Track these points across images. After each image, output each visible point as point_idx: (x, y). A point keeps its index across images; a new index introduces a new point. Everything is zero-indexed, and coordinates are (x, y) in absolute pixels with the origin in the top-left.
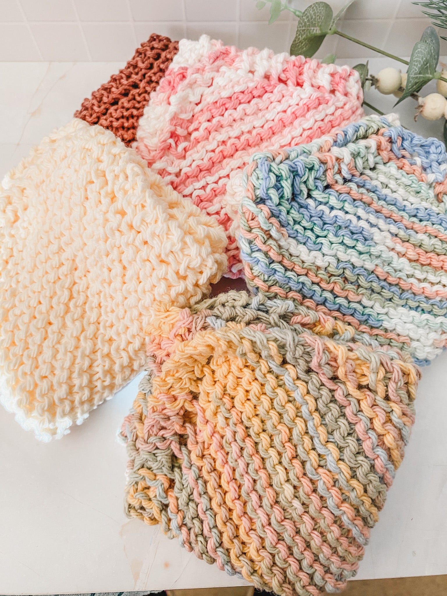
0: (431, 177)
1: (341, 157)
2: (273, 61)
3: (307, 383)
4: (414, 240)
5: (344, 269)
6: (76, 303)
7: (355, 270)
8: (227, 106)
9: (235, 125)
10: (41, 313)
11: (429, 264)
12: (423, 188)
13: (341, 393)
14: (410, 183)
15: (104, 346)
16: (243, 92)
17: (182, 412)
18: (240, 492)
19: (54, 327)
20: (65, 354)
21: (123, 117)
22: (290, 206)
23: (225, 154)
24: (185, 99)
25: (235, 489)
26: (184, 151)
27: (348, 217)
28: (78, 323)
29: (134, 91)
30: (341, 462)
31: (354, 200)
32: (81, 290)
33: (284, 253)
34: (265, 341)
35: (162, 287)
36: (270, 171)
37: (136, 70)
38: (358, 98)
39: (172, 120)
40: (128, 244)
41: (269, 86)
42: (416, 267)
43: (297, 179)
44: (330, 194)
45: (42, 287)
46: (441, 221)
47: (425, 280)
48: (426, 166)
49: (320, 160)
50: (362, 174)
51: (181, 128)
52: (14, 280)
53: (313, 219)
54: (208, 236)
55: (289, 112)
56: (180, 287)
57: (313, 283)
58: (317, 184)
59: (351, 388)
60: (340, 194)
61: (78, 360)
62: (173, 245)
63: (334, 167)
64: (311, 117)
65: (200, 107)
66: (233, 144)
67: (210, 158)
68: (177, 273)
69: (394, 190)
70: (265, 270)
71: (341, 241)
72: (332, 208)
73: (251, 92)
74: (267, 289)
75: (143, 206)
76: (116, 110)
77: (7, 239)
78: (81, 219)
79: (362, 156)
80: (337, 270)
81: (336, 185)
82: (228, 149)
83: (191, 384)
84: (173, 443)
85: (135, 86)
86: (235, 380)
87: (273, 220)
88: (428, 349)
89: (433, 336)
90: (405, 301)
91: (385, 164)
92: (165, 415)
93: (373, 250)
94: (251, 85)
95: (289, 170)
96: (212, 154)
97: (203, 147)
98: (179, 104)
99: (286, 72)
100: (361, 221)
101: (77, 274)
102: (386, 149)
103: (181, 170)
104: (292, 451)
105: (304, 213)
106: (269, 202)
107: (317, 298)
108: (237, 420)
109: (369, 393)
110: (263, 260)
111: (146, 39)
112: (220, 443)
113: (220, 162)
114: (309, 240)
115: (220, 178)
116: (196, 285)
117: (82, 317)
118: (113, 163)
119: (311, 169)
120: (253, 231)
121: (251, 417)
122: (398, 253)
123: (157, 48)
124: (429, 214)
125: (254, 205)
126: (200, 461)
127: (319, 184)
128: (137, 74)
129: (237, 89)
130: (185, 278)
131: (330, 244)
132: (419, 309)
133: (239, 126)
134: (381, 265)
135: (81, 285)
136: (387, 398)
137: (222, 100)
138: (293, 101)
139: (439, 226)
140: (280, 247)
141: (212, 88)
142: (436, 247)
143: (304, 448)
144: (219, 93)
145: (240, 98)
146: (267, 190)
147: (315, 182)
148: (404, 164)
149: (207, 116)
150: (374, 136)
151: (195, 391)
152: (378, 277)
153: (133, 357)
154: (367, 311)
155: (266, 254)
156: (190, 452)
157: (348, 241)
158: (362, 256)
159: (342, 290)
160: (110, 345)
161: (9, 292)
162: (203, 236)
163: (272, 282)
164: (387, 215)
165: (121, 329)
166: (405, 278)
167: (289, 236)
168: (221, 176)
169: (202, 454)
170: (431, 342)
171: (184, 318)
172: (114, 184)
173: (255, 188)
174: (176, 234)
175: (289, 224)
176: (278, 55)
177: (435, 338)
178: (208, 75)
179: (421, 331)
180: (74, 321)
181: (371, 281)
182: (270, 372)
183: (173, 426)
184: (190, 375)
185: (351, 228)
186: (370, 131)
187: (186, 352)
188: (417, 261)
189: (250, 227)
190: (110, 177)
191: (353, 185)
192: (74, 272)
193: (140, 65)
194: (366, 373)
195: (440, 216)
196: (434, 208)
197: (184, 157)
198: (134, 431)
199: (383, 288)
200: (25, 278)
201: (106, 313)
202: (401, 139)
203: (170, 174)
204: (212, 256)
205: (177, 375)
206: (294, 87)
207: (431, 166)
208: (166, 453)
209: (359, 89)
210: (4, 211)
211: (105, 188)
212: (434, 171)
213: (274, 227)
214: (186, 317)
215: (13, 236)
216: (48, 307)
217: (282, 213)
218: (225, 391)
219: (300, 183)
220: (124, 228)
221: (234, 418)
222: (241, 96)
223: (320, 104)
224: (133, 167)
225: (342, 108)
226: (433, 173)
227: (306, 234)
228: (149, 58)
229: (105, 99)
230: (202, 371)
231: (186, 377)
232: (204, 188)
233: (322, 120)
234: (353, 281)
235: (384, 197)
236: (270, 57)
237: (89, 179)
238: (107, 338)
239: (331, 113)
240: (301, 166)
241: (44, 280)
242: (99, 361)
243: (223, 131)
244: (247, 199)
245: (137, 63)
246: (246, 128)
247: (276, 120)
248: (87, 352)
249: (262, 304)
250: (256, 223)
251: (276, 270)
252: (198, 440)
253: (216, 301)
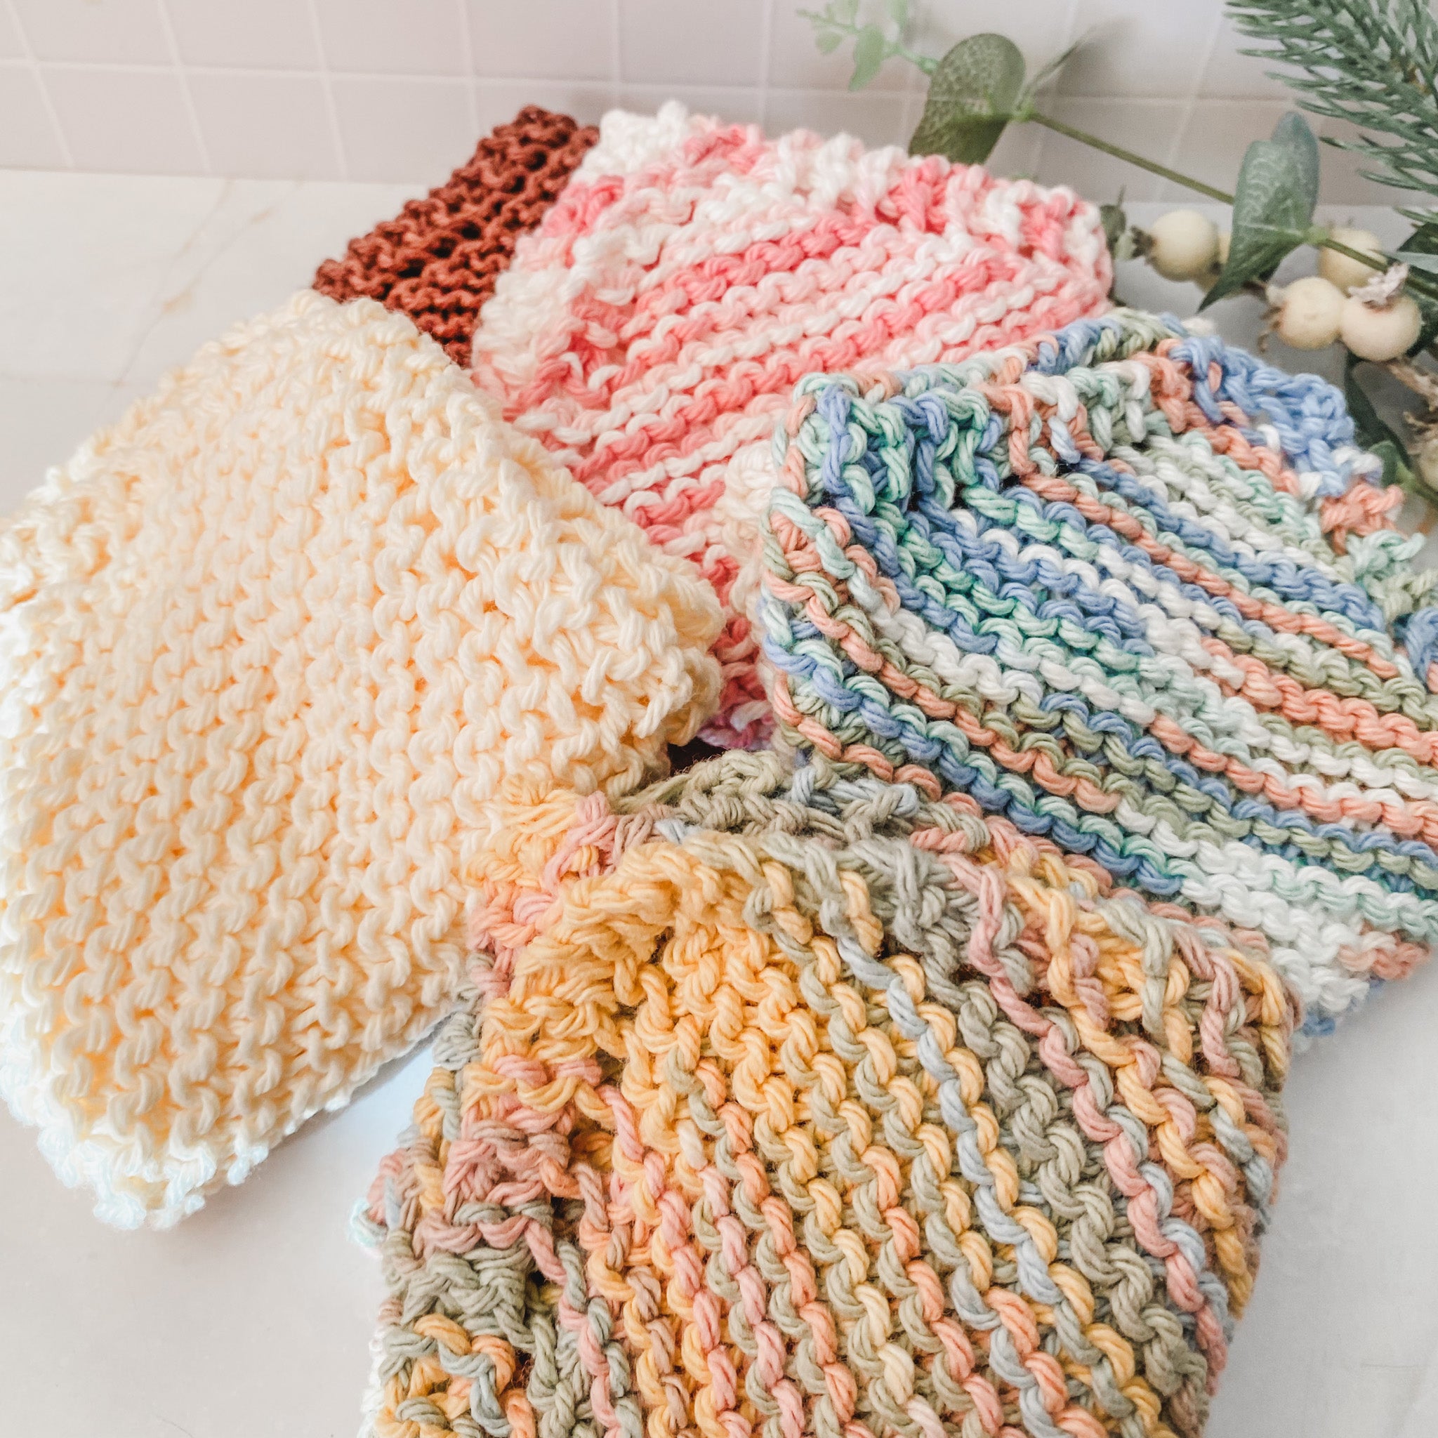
0: (1309, 482)
1: (1051, 401)
2: (862, 167)
3: (956, 1012)
4: (1267, 648)
5: (1064, 712)
6: (263, 792)
7: (1096, 719)
8: (731, 275)
9: (752, 326)
10: (153, 820)
11: (1316, 723)
12: (1289, 510)
13: (1059, 1044)
14: (1248, 492)
15: (336, 920)
16: (776, 242)
17: (567, 1124)
18: (740, 1386)
19: (191, 862)
20: (218, 940)
21: (432, 309)
22: (904, 523)
23: (723, 399)
24: (614, 251)
25: (726, 1374)
26: (605, 390)
27: (1072, 565)
28: (263, 852)
29: (470, 246)
30: (1060, 1268)
31: (1090, 522)
32: (280, 757)
33: (886, 649)
34: (832, 869)
35: (528, 736)
36: (851, 418)
37: (477, 192)
38: (1098, 274)
39: (578, 300)
40: (436, 610)
41: (850, 227)
42: (1278, 726)
43: (927, 450)
44: (1018, 501)
45: (165, 746)
46: (1343, 603)
47: (1305, 765)
48: (1293, 449)
49: (990, 402)
50: (1108, 456)
51: (602, 325)
52: (79, 728)
53: (970, 563)
54: (668, 596)
55: (904, 297)
56: (580, 738)
57: (973, 747)
58: (981, 469)
59: (1089, 1028)
60: (1049, 501)
61: (253, 964)
62: (569, 610)
63: (1029, 427)
64: (965, 312)
65: (655, 275)
66: (746, 375)
67: (681, 411)
68: (576, 698)
69: (1204, 506)
70: (830, 689)
71: (1051, 631)
72: (1025, 540)
73: (799, 243)
74: (837, 751)
75: (488, 506)
76: (414, 290)
77: (69, 614)
78: (303, 545)
79: (1109, 403)
80: (1041, 713)
81: (1037, 476)
82: (731, 387)
83: (601, 1025)
84: (535, 1227)
85: (471, 231)
86: (737, 1010)
87: (858, 551)
88: (1323, 976)
89: (1337, 933)
90: (1247, 824)
91: (1176, 435)
92: (513, 1127)
93: (1146, 665)
94: (800, 223)
95: (905, 420)
96: (686, 400)
97: (662, 380)
98: (599, 260)
99: (895, 197)
100: (1108, 581)
101: (274, 709)
102: (1178, 392)
103: (594, 440)
104: (908, 1233)
105: (944, 544)
106: (845, 504)
107: (984, 789)
108: (741, 1139)
109: (1142, 1045)
110: (828, 662)
111: (508, 116)
112: (682, 1222)
113: (706, 422)
114: (960, 621)
115: (705, 465)
116: (628, 739)
117: (277, 835)
118: (406, 392)
119: (966, 425)
120: (799, 579)
121: (782, 1128)
122: (1223, 684)
123: (537, 141)
124: (1308, 583)
125: (805, 508)
126: (617, 1285)
127: (987, 468)
128: (477, 201)
129: (762, 232)
130: (596, 712)
131: (1020, 637)
132: (1292, 852)
133: (763, 330)
134: (1172, 710)
135: (283, 741)
136: (1199, 1064)
137: (717, 261)
138: (916, 270)
139: (1338, 617)
140: (877, 631)
141: (690, 228)
142: (1334, 672)
143: (946, 1222)
144: (711, 242)
145: (768, 257)
146: (845, 465)
147: (976, 465)
148: (1231, 441)
149: (675, 297)
150: (1144, 355)
151: (611, 1049)
152: (1164, 747)
153: (424, 959)
154: (1134, 845)
155: (837, 647)
156: (584, 1256)
157: (1072, 633)
158: (1114, 680)
159: (1059, 772)
160: (357, 922)
161: (60, 761)
162: (654, 591)
163: (852, 731)
164: (1186, 574)
165: (394, 869)
166: (1244, 755)
167: (903, 606)
168: (709, 458)
169: (625, 1260)
170: (1328, 954)
171: (589, 819)
172: (407, 446)
173: (807, 466)
174: (578, 579)
175: (902, 571)
176: (877, 152)
177: (1343, 941)
178: (681, 194)
179: (1299, 916)
180: (251, 845)
181: (1144, 757)
182: (846, 978)
183: (536, 1169)
184: (598, 993)
185: (1081, 598)
186: (1132, 344)
187: (594, 906)
188: (1277, 709)
189: (791, 569)
190: (395, 427)
191: (1084, 482)
192: (263, 704)
193: (490, 178)
194: (1133, 982)
195: (1341, 589)
196: (1322, 567)
197: (606, 405)
198: (411, 1193)
199: (1178, 778)
200: (113, 722)
201: (352, 822)
202: (1219, 369)
203: (564, 446)
204: (678, 651)
205: (560, 991)
206: (920, 234)
207: (1306, 452)
208: (509, 1261)
209: (1101, 255)
210: (68, 540)
211: (381, 459)
212: (1316, 464)
213: (860, 572)
214: (595, 814)
215: (85, 608)
216: (178, 802)
217: (882, 538)
218: (704, 1046)
219: (936, 461)
220: (429, 562)
221: (730, 1130)
222: (771, 252)
223: (989, 280)
224: (465, 403)
225: (1053, 293)
226: (1314, 469)
227: (952, 604)
228: (514, 163)
230: (637, 984)
231: (585, 996)
232: (658, 487)
233: (998, 323)
234: (1091, 748)
235: (1176, 523)
236: (852, 157)
237: (335, 433)
238: (348, 897)
239: (1021, 304)
240: (937, 412)
241: (173, 725)
242: (320, 967)
243: (719, 339)
244: (784, 492)
245: (479, 174)
246: (781, 335)
247: (868, 319)
248: (286, 936)
249: (822, 791)
250: (810, 558)
251: (864, 696)
252: (613, 1217)
253: (684, 782)
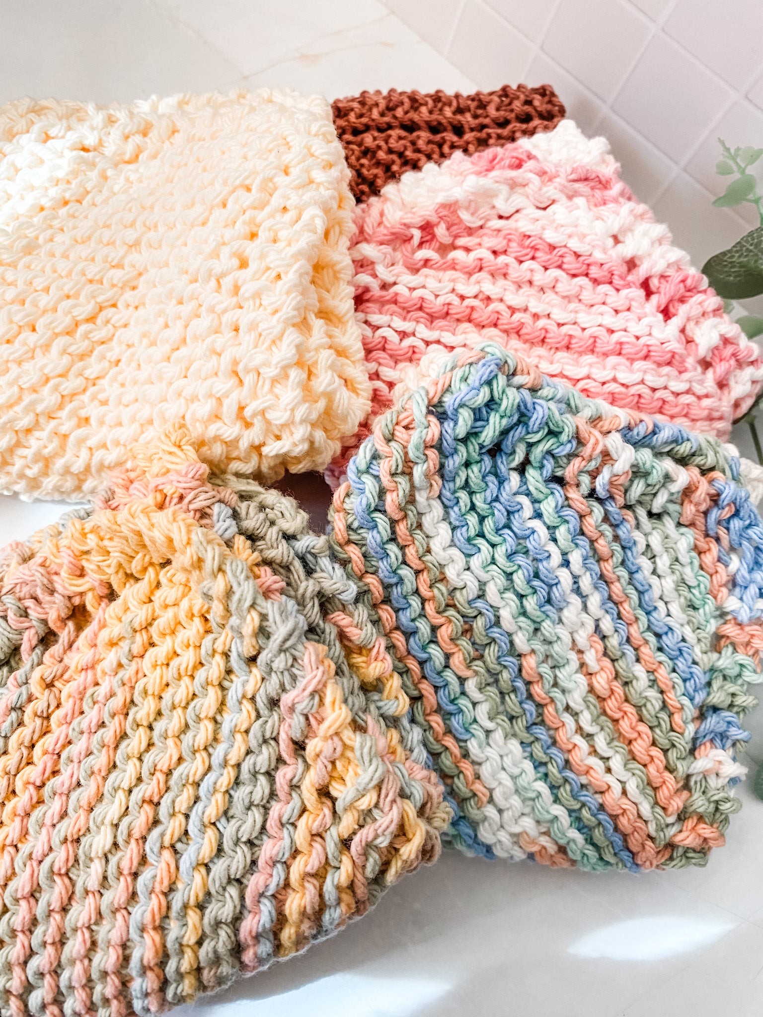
0: (732, 603)
1: (615, 456)
2: (658, 251)
3: (258, 716)
4: (624, 667)
5: (480, 613)
6: (90, 332)
7: (495, 629)
8: (538, 254)
9: (526, 289)
10: (35, 304)
11: (615, 721)
12: (707, 607)
13: (289, 777)
14: (692, 582)
15: (69, 418)
16: (577, 255)
17: (77, 601)
18: (48, 779)
19: (32, 338)
20: (10, 384)
21: (401, 155)
22: (478, 458)
23: (475, 315)
24: (488, 195)
25: (45, 770)
26: (422, 263)
27: (551, 547)
28: (66, 359)
29: (450, 136)
30: (203, 870)
31: (582, 533)
32: (112, 321)
33: (410, 513)
34: (248, 603)
35: (204, 409)
36: (489, 383)
37: (480, 112)
38: (736, 405)
39: (444, 206)
40: (212, 310)
41: (622, 278)
42: (592, 707)
43: (520, 431)
44: (552, 493)
45: (70, 273)
46: (689, 676)
47: (589, 737)
48: (739, 580)
49: (577, 433)
50: (628, 507)
51: (448, 229)
52: (49, 232)
53: (497, 504)
54: (329, 396)
55: (615, 337)
56: (229, 430)
57: (417, 592)
58: (545, 462)
59: (310, 782)
60: (569, 506)
61: (18, 408)
62: (266, 364)
63: (590, 460)
64: (639, 370)
65: (502, 223)
66: (498, 313)
67: (449, 304)
68: (241, 409)
69: (659, 571)
70: (360, 510)
71: (509, 570)
72: (538, 515)
73: (588, 265)
74: (342, 541)
75: (279, 277)
76: (400, 138)
77: (94, 175)
78: (193, 226)
79: (649, 482)
80: (467, 606)
81: (575, 488)
82: (484, 313)
83: (117, 572)
84: (33, 631)
85: (459, 130)
86: (172, 624)
87: (433, 454)
88: (503, 836)
89: (528, 824)
90: (532, 739)
91: (679, 524)
92: (51, 582)
93: (546, 626)
94: (598, 256)
95: (519, 406)
96: (456, 301)
97: (453, 280)
98: (473, 193)
99: (662, 281)
100: (565, 570)
101: (128, 295)
102: (697, 505)
103: (395, 283)
104: (156, 790)
105: (490, 484)
106: (448, 425)
107: (404, 617)
108: (130, 679)
109: (327, 811)
110: (370, 496)
111: (533, 83)
112: (85, 689)
113: (458, 320)
114: (465, 529)
115: (438, 342)
116: (257, 448)
117: (82, 357)
118: (298, 187)
119: (553, 433)
120: (393, 444)
121: (150, 692)
122: (582, 665)
123: (535, 108)
124: (680, 650)
125: (424, 410)
126: (39, 689)
127: (549, 465)
128: (476, 117)
129: (574, 244)
130: (248, 425)
131: (489, 560)
132: (542, 770)
133: (528, 296)
134: (541, 658)
135: (117, 316)
136: (346, 843)
137: (539, 241)
138: (635, 328)
139: (680, 682)
140: (412, 500)
141: (542, 212)
142: (649, 706)
143: (174, 802)
144: (544, 229)
145: (565, 260)
146: (462, 405)
147: (544, 458)
148: (709, 550)
149: (498, 243)
150: (696, 471)
151: (115, 587)
152: (520, 670)
154: (463, 702)
155: (382, 493)
156: (40, 663)
157: (519, 579)
158: (522, 619)
159: (451, 640)
160: (79, 426)
161: (24, 242)
162: (321, 389)
163: (358, 537)
164: (615, 597)
165: (110, 419)
166: (560, 707)
167: (439, 497)
168: (442, 340)
169: (52, 681)
170: (517, 829)
171: (186, 474)
172: (271, 216)
173: (448, 389)
175: (454, 480)
176: (676, 249)
177: (528, 830)
178: (551, 191)
179: (516, 801)
180: (64, 352)
181: (505, 667)
182: (226, 655)
183: (51, 608)
184: (122, 559)
185: (541, 567)
186: (698, 460)
187: (137, 520)
188: (601, 699)
189: (393, 434)
191: (598, 511)
192: (127, 289)
193: (492, 110)
194: (347, 779)
195: (696, 669)
196: (697, 650)
197: (415, 271)
198: (5, 568)
199: (515, 690)
200: (63, 243)
201: (114, 379)
202: (733, 509)
203: (375, 276)
204: (309, 428)
205: (106, 543)
206: (654, 310)
207: (746, 588)
208: (10, 636)
209: (748, 396)
210: (127, 138)
211: (256, 212)
212: (745, 598)
213: (426, 465)
214: (191, 475)
215: (106, 178)
216: (50, 305)
217: (455, 457)
218: (150, 624)
219: (521, 439)
220: (227, 283)
221: (127, 673)
222: (569, 258)
223: (669, 363)
224: (317, 216)
225: (699, 398)
226: (741, 599)
227: (468, 517)
228: (512, 111)
229: (399, 112)
230: (145, 569)
231: (116, 557)
232: (403, 335)
233: (654, 390)
234: (478, 641)
235: (634, 568)
236: (660, 241)
238: (83, 413)
239: (674, 389)
240: (540, 416)
241: (80, 267)
242: (43, 434)
243: (501, 282)
244: (423, 393)
245: (489, 103)
246: (535, 306)
247: (587, 333)
248: (39, 408)
249: (315, 556)
250: (405, 437)
251: (376, 526)
252: (65, 658)
253: (260, 493)
